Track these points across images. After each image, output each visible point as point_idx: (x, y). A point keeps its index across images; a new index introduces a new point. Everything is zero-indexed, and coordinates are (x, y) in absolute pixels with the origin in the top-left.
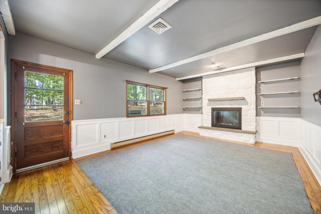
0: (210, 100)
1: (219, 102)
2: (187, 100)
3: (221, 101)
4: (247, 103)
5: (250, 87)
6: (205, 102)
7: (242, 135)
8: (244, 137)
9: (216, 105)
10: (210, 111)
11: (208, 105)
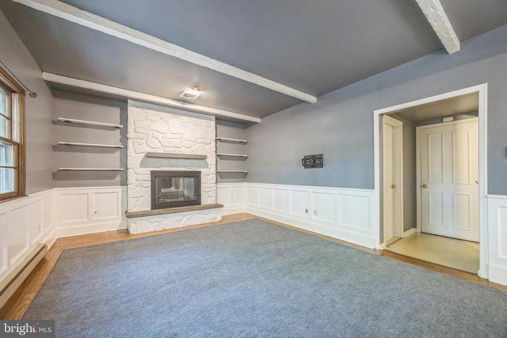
0: (149, 156)
1: (165, 161)
2: (69, 147)
3: (170, 160)
4: (207, 166)
5: (210, 143)
6: (135, 158)
7: (209, 212)
8: (212, 214)
9: (160, 167)
10: (149, 177)
11: (143, 165)
